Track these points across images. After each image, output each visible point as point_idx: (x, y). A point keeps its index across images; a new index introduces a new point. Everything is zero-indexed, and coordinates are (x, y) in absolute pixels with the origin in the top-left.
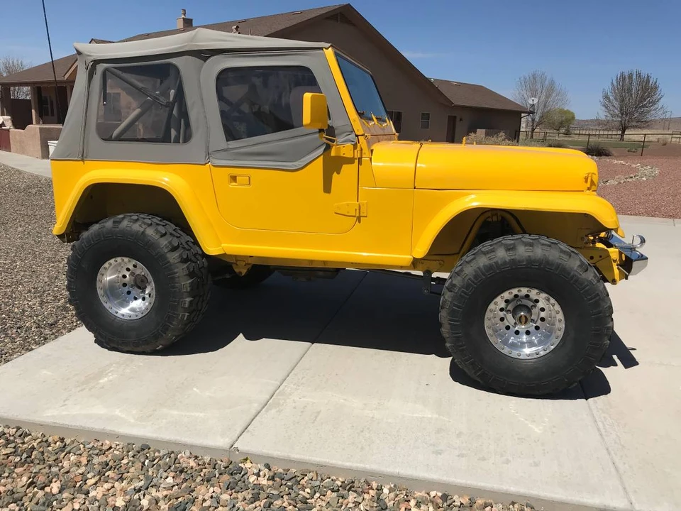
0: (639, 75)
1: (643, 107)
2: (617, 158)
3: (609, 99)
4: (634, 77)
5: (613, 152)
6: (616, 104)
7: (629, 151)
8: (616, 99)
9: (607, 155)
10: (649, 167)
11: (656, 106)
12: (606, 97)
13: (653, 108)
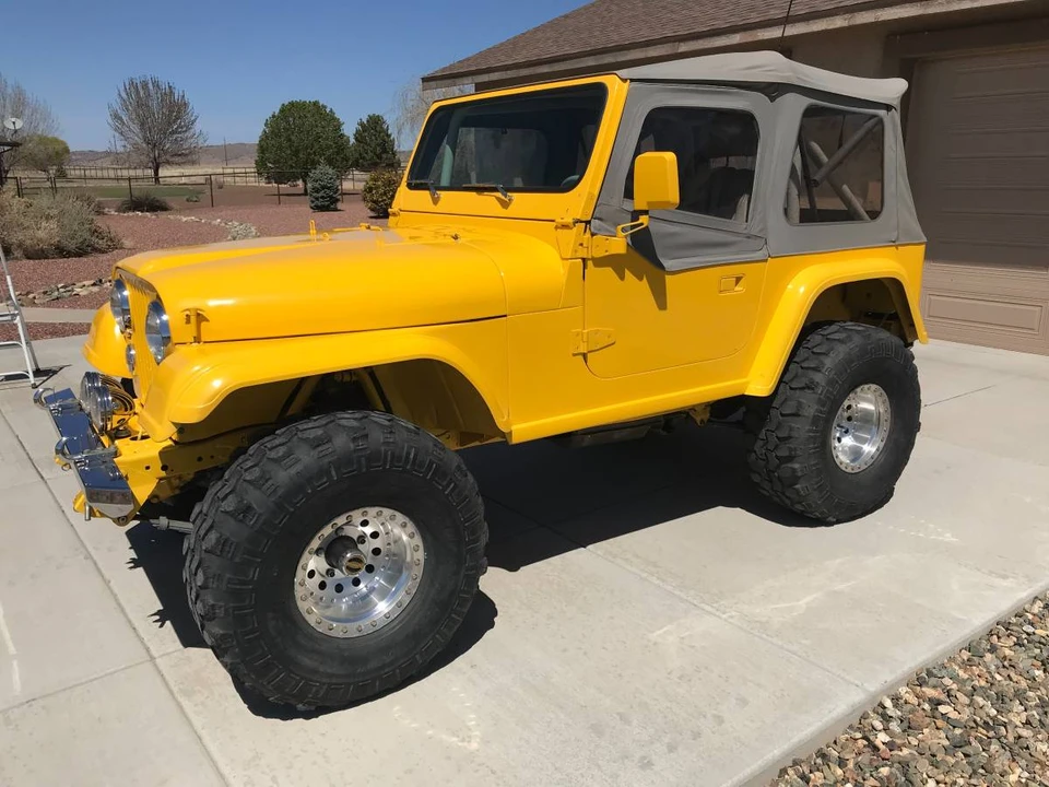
0: (156, 85)
1: (173, 133)
2: (179, 211)
3: (121, 119)
4: (150, 86)
5: (172, 204)
6: (136, 128)
7: (188, 200)
8: (131, 119)
9: (164, 208)
10: (236, 224)
11: (192, 131)
12: (116, 117)
13: (188, 134)
